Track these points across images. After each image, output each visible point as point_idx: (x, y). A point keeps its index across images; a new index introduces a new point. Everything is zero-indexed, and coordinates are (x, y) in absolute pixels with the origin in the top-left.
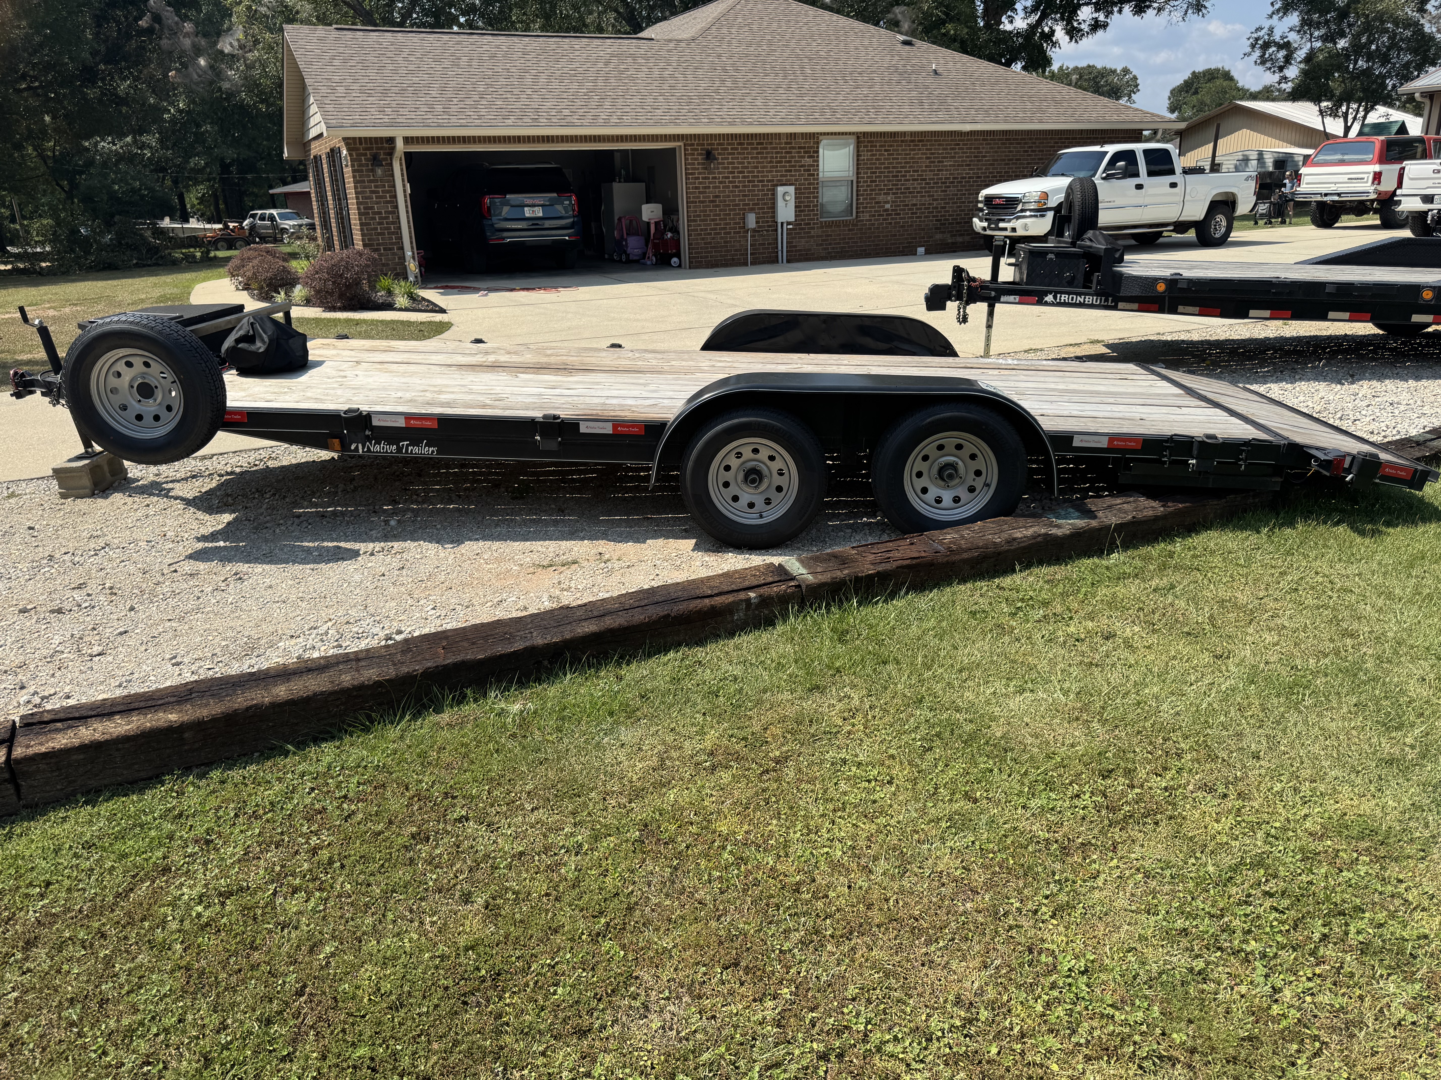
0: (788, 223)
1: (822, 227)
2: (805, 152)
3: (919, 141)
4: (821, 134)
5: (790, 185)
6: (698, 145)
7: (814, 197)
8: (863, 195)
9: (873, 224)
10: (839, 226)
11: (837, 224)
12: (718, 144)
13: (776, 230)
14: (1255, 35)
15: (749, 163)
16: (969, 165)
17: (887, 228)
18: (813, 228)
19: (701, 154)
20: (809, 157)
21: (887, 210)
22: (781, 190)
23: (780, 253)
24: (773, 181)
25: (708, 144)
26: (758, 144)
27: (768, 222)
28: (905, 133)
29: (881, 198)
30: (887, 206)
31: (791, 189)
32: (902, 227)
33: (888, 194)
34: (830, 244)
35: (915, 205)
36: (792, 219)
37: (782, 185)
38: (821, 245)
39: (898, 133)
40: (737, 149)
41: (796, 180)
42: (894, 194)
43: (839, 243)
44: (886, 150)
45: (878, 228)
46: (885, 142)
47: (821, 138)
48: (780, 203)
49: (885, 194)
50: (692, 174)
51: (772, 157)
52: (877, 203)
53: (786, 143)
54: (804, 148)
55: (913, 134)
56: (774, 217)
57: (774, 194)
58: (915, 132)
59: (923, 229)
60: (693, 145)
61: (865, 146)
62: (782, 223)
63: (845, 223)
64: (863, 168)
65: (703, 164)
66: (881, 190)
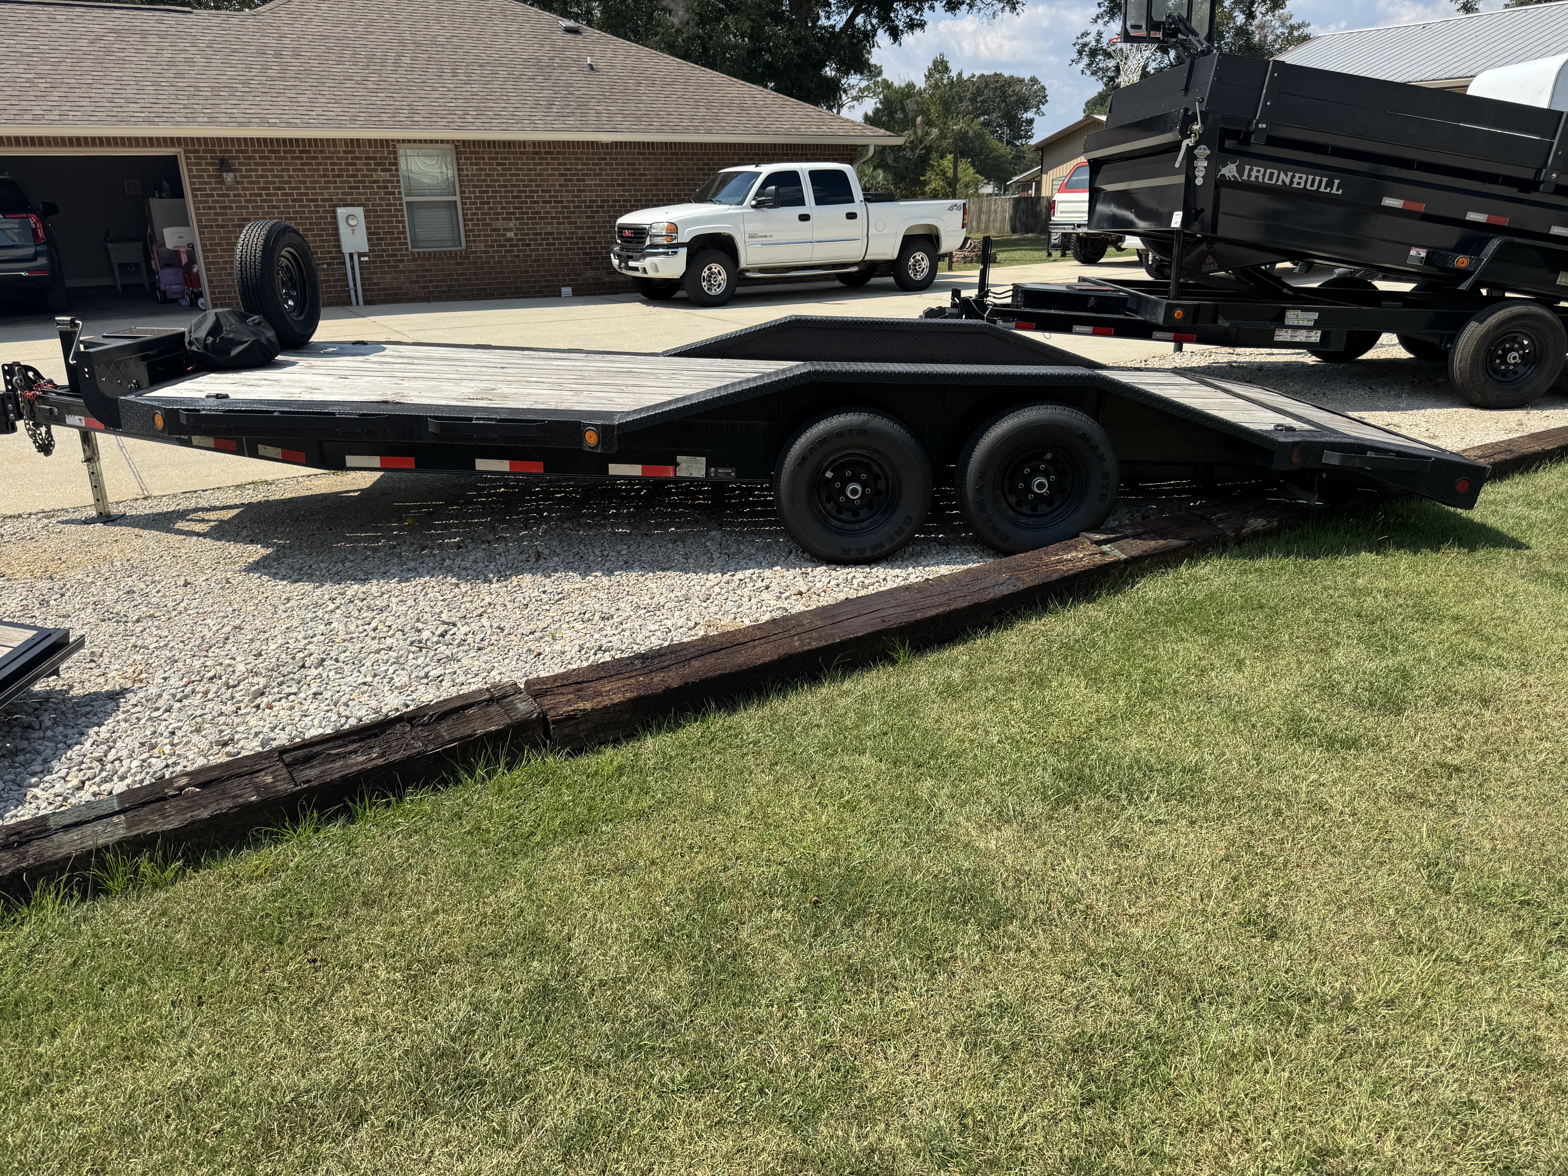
0: (360, 255)
1: (415, 260)
2: (377, 164)
3: (546, 153)
4: (398, 141)
5: (358, 205)
6: (205, 151)
7: (398, 222)
8: (472, 220)
9: (492, 257)
10: (442, 259)
11: (438, 256)
12: (237, 151)
13: (344, 263)
14: (1080, 41)
15: (290, 176)
16: (622, 185)
17: (512, 262)
18: (402, 261)
19: (212, 164)
20: (383, 170)
21: (510, 240)
22: (341, 212)
23: (352, 293)
24: (331, 200)
25: (221, 151)
26: (301, 152)
27: (330, 252)
28: (524, 142)
29: (500, 224)
30: (510, 235)
31: (359, 211)
32: (535, 261)
33: (510, 219)
34: (431, 281)
35: (552, 234)
36: (366, 249)
37: (345, 206)
38: (416, 282)
39: (514, 142)
40: (269, 158)
41: (368, 200)
42: (517, 219)
43: (444, 281)
44: (498, 164)
45: (500, 262)
46: (497, 153)
47: (398, 145)
48: (343, 229)
49: (503, 219)
50: (200, 189)
51: (326, 170)
52: (494, 230)
53: (345, 152)
54: (375, 158)
55: (534, 144)
56: (339, 246)
57: (335, 218)
58: (539, 142)
59: (567, 265)
60: (197, 151)
61: (466, 158)
62: (351, 255)
63: (451, 256)
64: (468, 186)
65: (216, 177)
66: (498, 214)
